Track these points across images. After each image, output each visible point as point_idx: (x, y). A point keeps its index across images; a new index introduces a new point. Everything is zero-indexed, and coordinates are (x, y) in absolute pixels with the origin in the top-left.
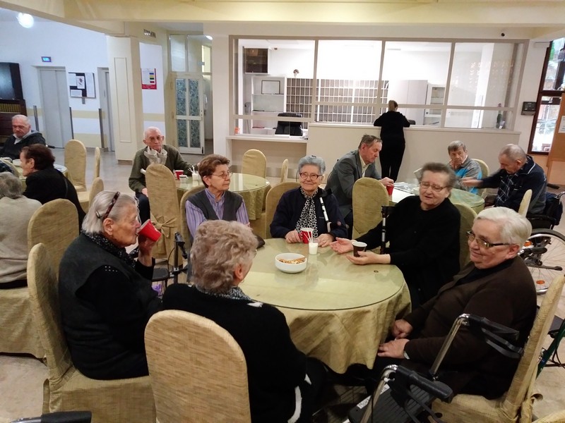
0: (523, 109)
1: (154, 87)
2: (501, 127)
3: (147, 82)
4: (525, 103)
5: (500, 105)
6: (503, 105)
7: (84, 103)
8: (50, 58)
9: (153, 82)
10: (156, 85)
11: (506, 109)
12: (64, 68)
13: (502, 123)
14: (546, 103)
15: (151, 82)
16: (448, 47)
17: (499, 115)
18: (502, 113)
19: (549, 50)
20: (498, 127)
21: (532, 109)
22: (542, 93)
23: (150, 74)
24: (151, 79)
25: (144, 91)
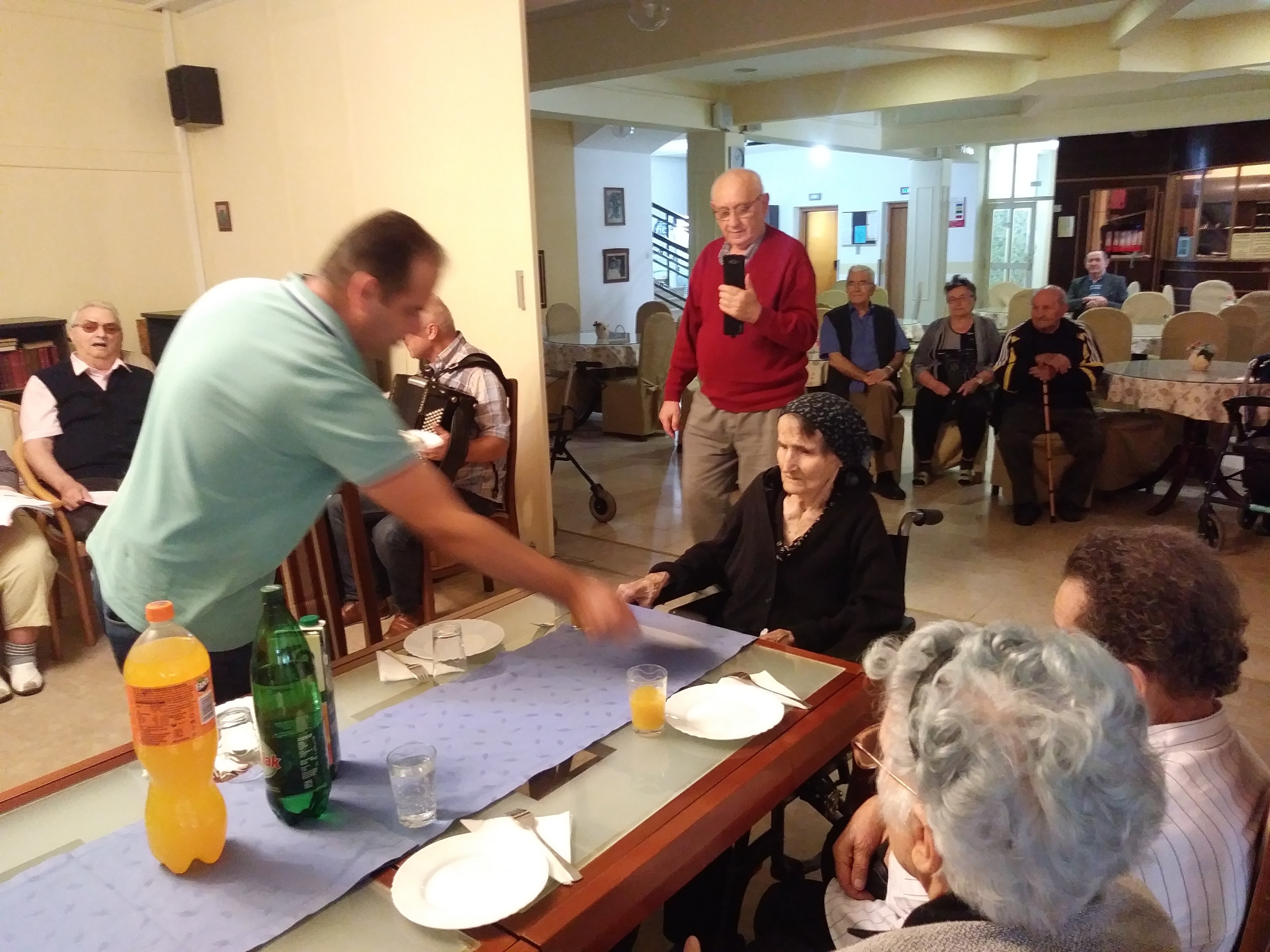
1: (961, 224)
3: (953, 217)
7: (858, 252)
8: (820, 195)
9: (960, 217)
10: (963, 221)
12: (837, 207)
15: (958, 217)
23: (958, 205)
24: (958, 212)
25: (952, 231)
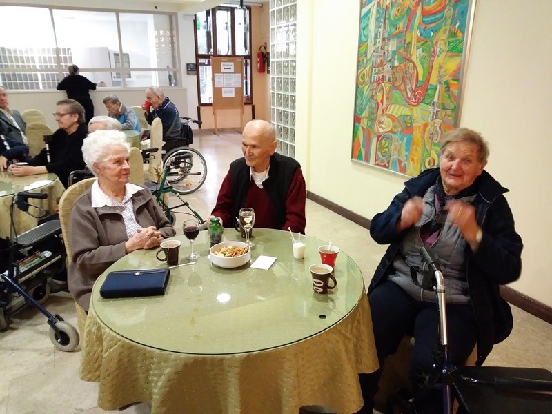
0: (188, 70)
2: (173, 85)
4: (188, 65)
5: (168, 66)
6: (171, 67)
11: (175, 70)
13: (173, 81)
14: (203, 64)
16: (112, 16)
17: (170, 76)
18: (172, 73)
19: (195, 22)
20: (171, 84)
21: (194, 69)
22: (198, 56)
